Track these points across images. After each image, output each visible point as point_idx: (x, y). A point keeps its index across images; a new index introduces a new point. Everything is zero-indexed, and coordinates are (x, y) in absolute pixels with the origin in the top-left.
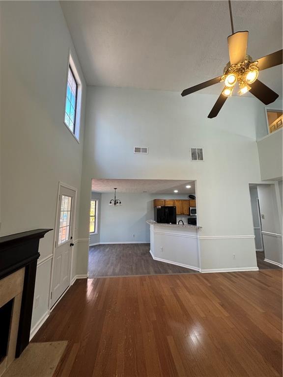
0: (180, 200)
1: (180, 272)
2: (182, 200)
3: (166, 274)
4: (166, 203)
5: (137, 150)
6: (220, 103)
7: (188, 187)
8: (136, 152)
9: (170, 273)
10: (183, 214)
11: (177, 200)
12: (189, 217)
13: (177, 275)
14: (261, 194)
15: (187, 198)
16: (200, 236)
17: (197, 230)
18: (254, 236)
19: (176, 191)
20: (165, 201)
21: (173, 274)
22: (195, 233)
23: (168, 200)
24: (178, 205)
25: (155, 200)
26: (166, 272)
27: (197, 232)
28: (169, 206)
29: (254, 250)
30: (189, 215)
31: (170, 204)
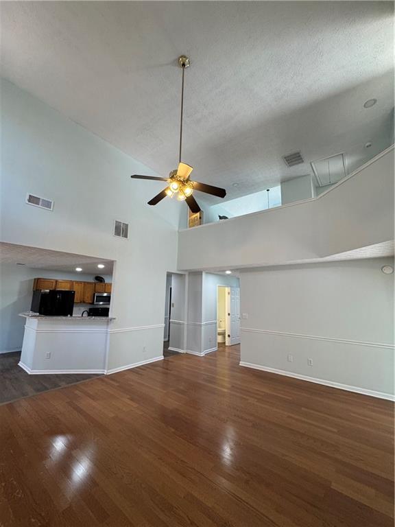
0: (81, 282)
1: (78, 381)
2: (84, 282)
3: (57, 389)
4: (59, 285)
5: (33, 199)
6: (160, 197)
7: (101, 266)
8: (29, 201)
9: (63, 384)
10: (84, 302)
11: (77, 282)
12: (91, 307)
13: (75, 385)
14: (174, 283)
15: (92, 280)
16: (112, 329)
17: (108, 321)
18: (164, 325)
19: (79, 269)
20: (57, 281)
21: (67, 386)
22: (105, 327)
23: (63, 281)
24: (77, 288)
25: (38, 279)
26: (56, 385)
27: (108, 324)
28: (63, 290)
29: (162, 340)
30: (93, 303)
31: (64, 287)
